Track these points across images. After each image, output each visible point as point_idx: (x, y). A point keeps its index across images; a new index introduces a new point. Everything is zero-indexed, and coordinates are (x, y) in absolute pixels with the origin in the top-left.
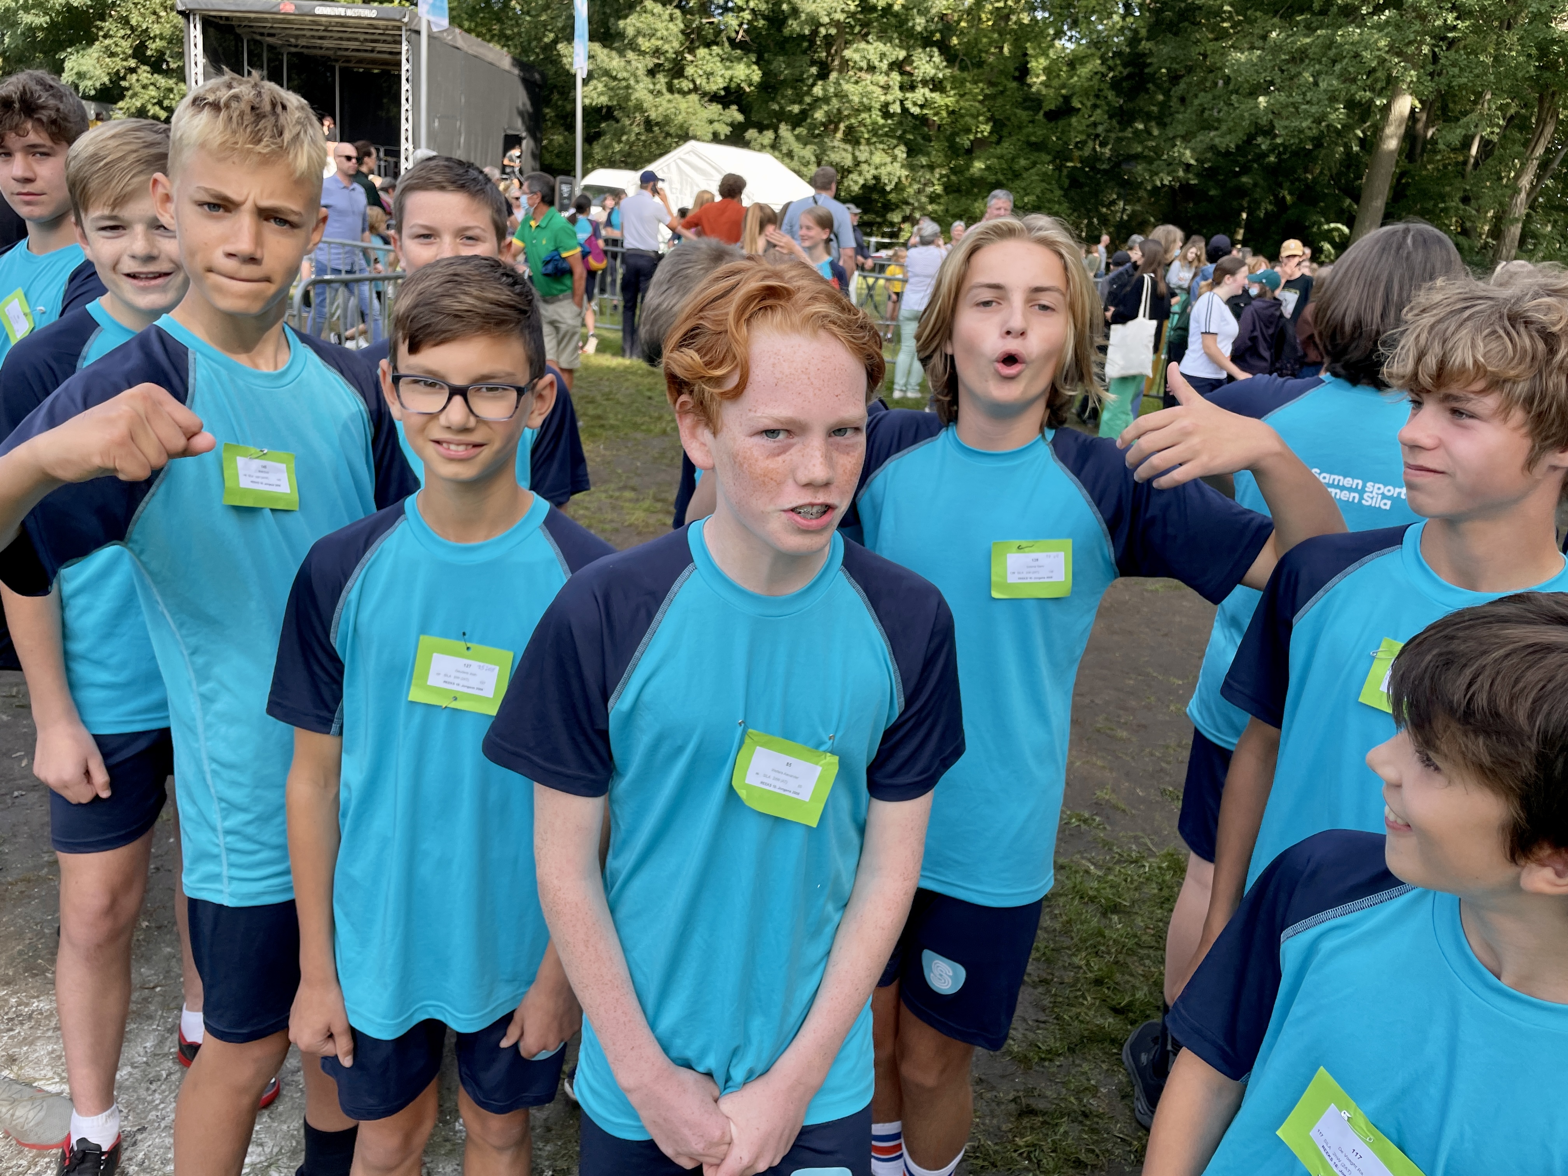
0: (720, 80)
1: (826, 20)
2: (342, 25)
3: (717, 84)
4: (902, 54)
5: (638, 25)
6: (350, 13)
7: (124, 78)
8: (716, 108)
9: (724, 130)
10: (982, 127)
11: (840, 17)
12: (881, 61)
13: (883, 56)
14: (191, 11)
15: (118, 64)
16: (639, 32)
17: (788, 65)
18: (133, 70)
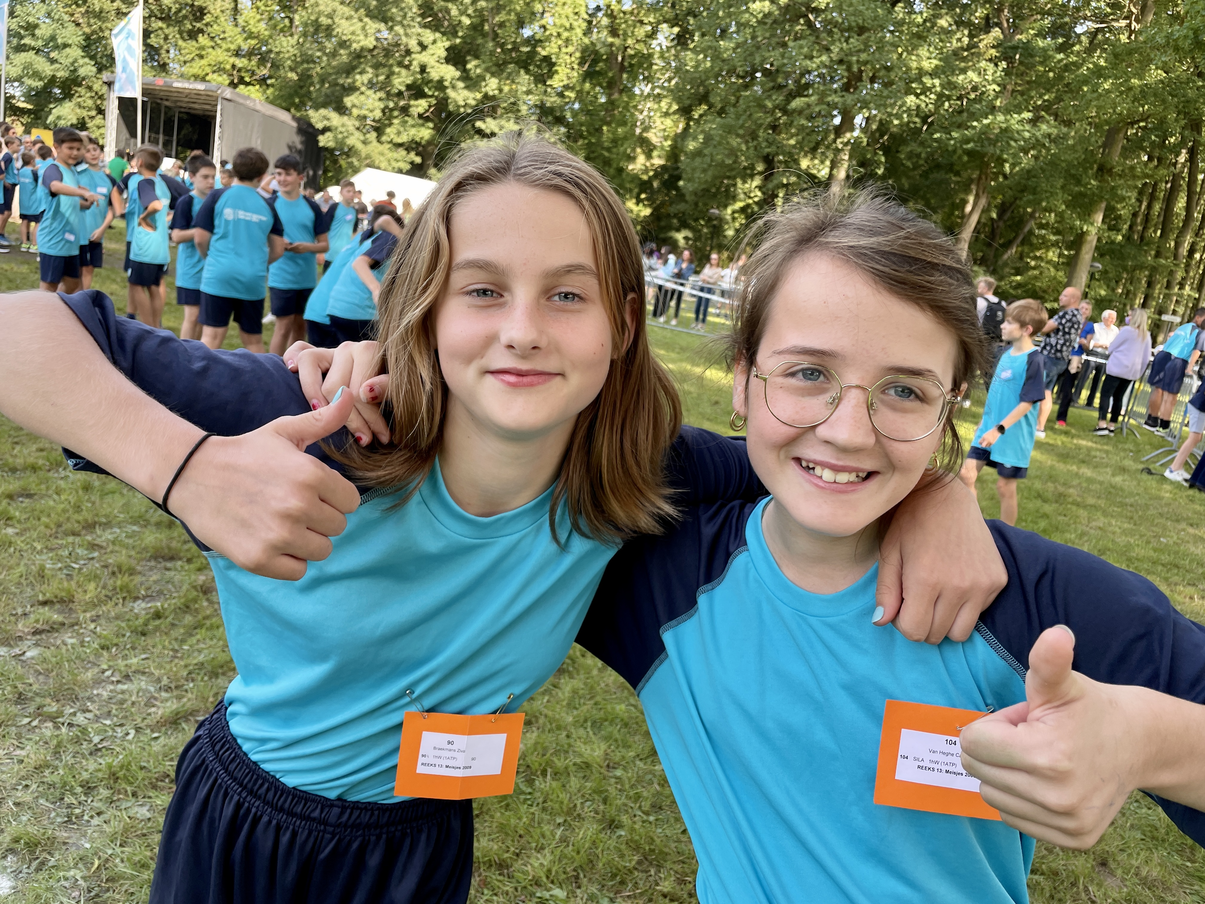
0: (406, 137)
1: (463, 103)
3: (404, 138)
5: (356, 102)
6: (191, 87)
8: (402, 152)
9: (407, 167)
11: (473, 103)
12: (500, 129)
14: (111, 82)
15: (85, 113)
16: (354, 106)
18: (92, 118)
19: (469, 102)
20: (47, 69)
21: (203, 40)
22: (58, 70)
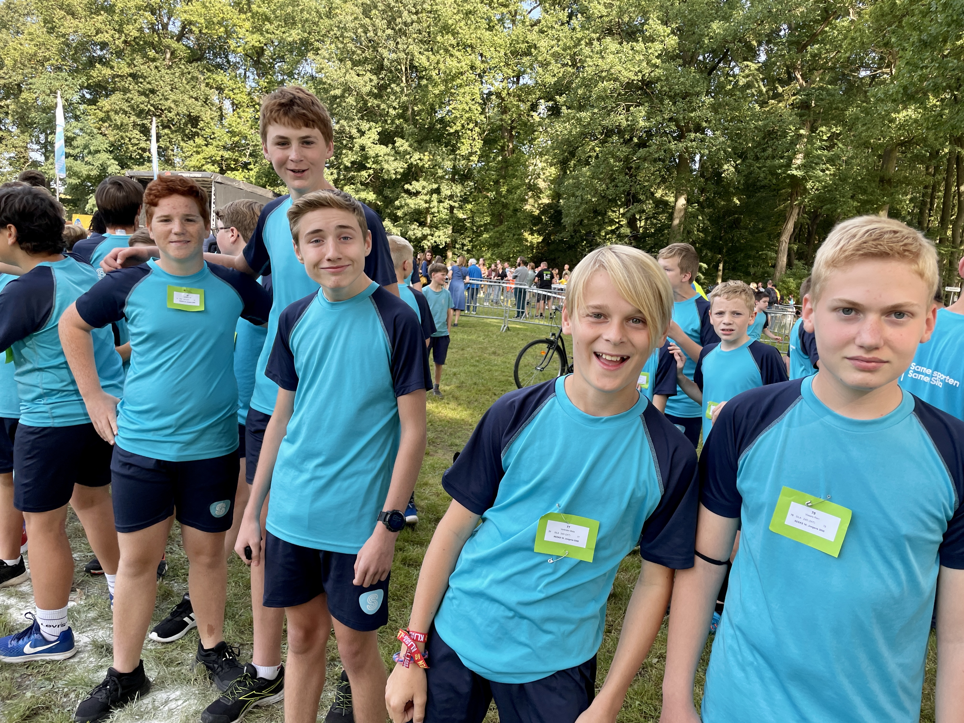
4: (435, 186)
10: (486, 218)
11: (402, 170)
12: (423, 189)
13: (424, 188)
17: (392, 192)
19: (398, 170)
21: (199, 141)
22: (91, 170)
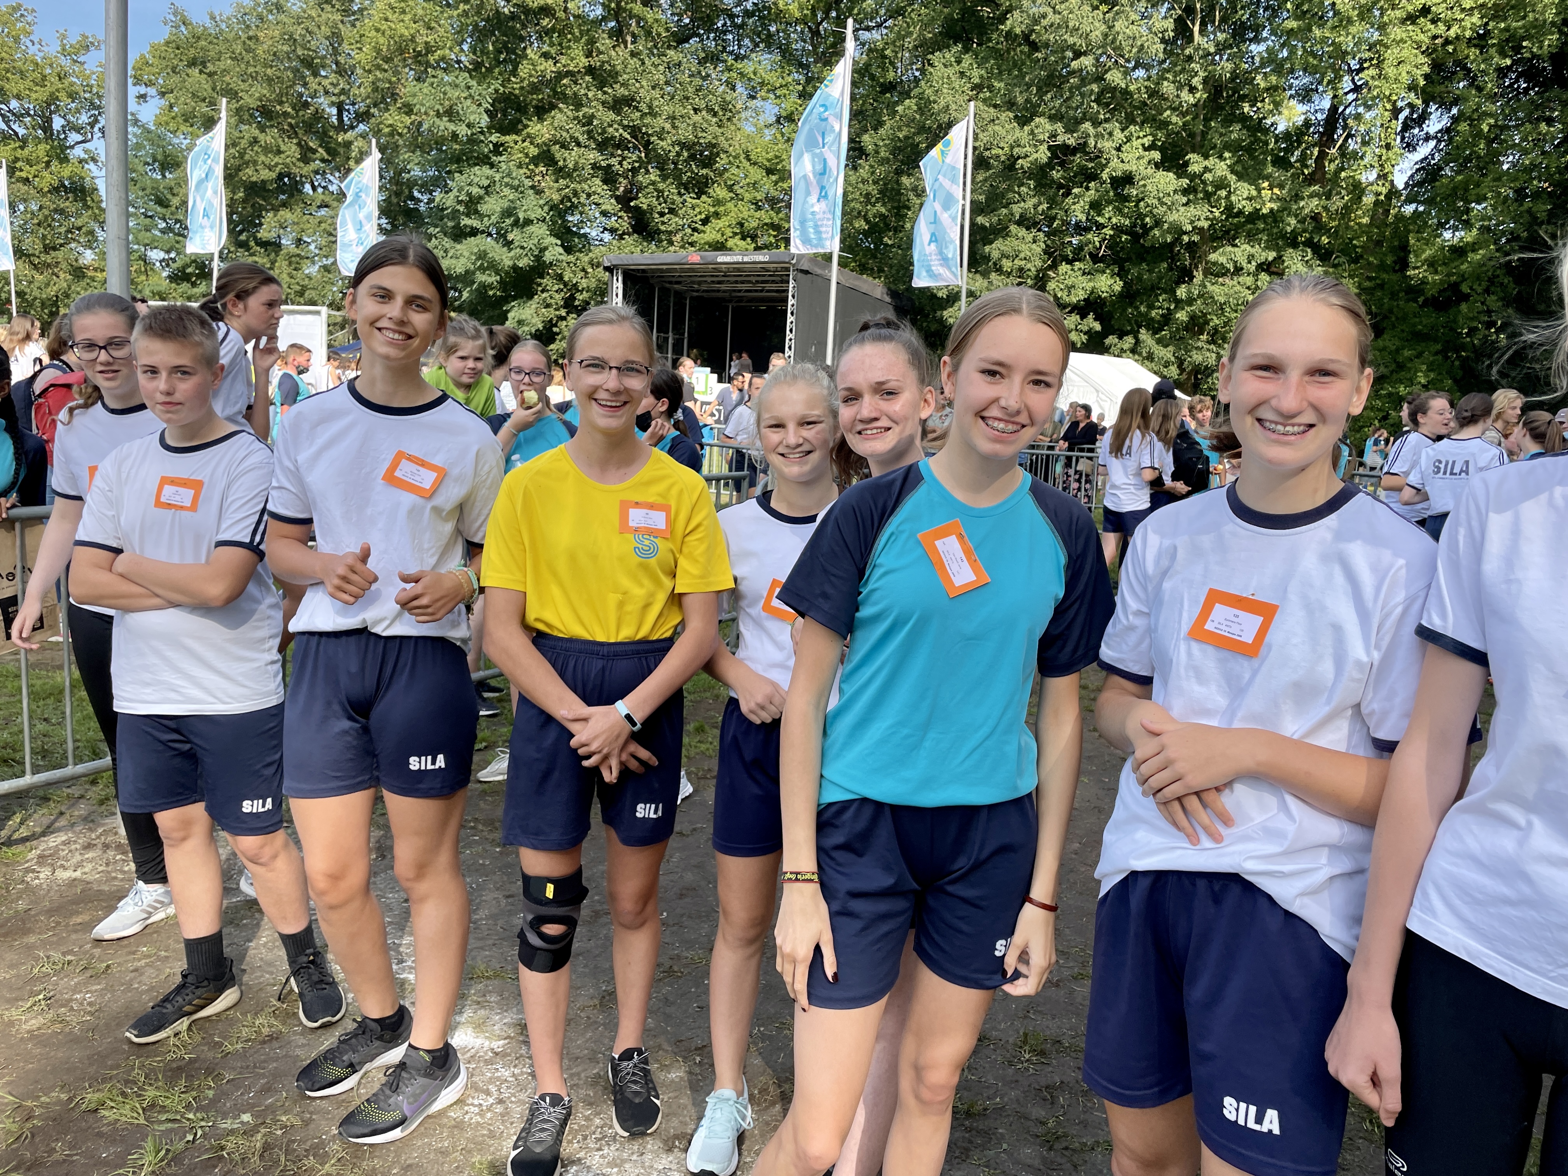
0: (1081, 292)
1: (1189, 228)
2: (739, 270)
3: (1078, 296)
4: (1272, 255)
5: (1003, 248)
6: (746, 259)
7: (556, 325)
8: (1074, 318)
9: (1081, 339)
11: (1205, 224)
12: (1249, 263)
13: (1251, 257)
14: (616, 267)
15: (551, 313)
16: (1003, 255)
18: (563, 318)
20: (505, 258)
22: (520, 257)
